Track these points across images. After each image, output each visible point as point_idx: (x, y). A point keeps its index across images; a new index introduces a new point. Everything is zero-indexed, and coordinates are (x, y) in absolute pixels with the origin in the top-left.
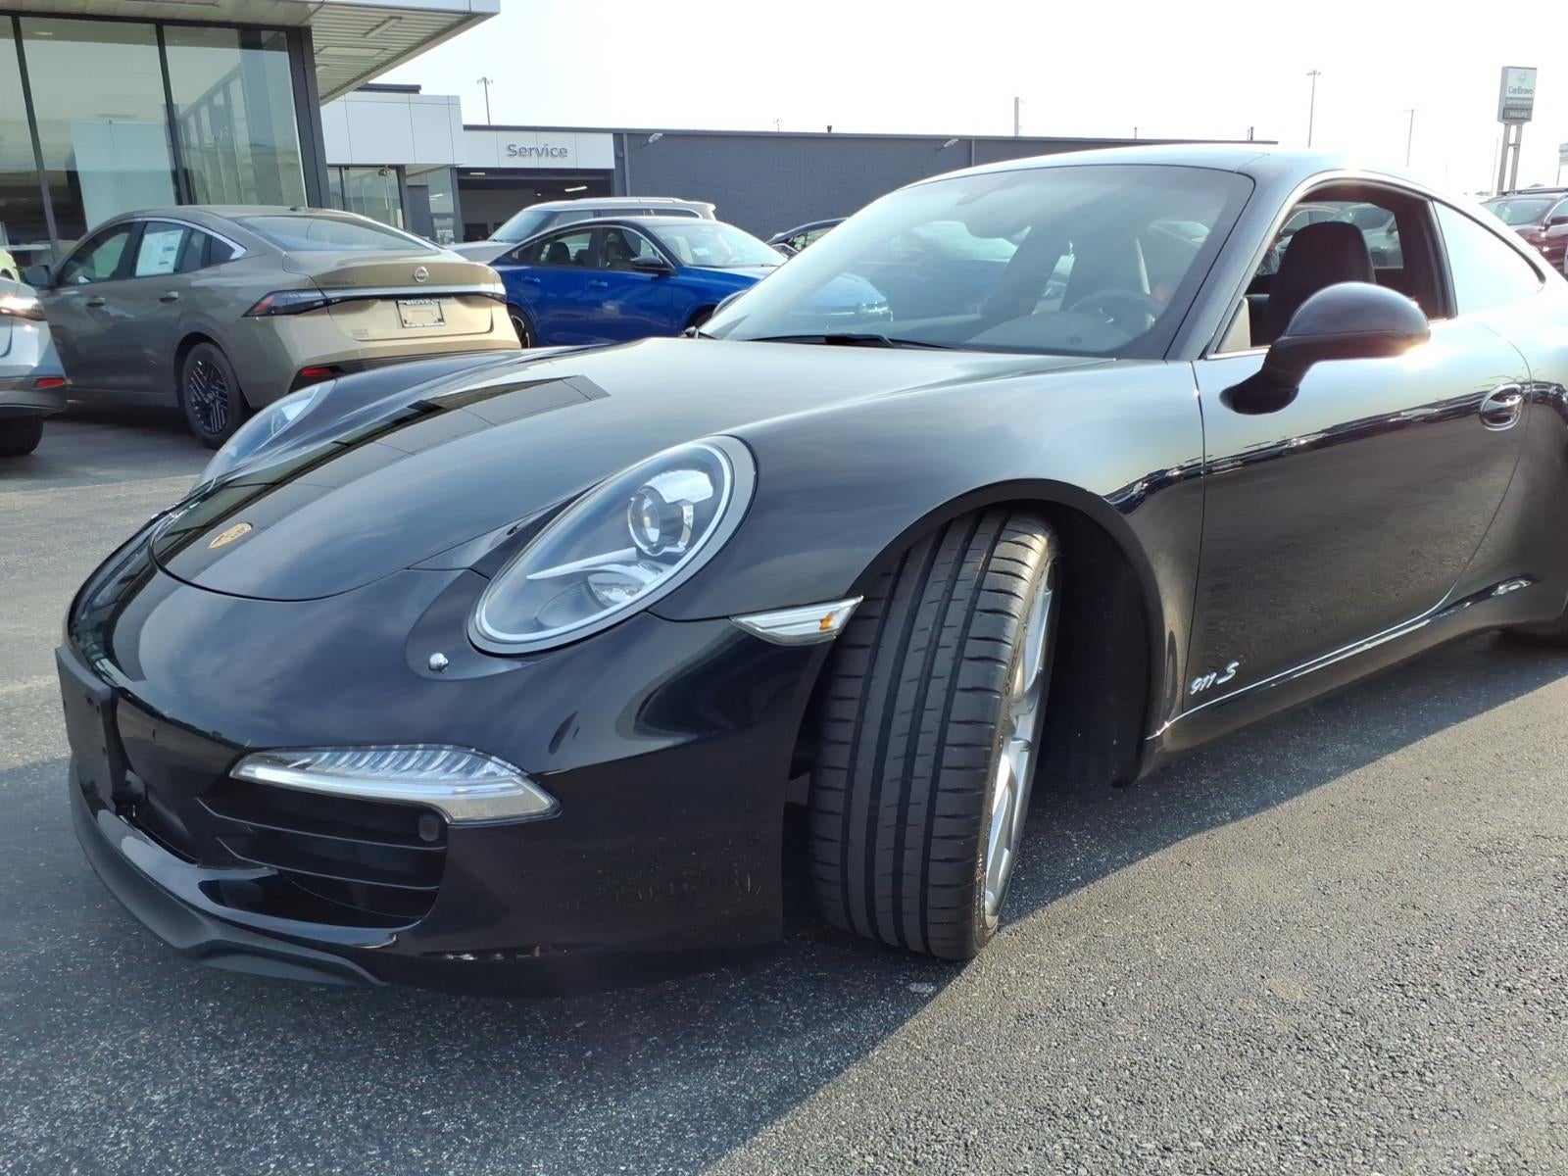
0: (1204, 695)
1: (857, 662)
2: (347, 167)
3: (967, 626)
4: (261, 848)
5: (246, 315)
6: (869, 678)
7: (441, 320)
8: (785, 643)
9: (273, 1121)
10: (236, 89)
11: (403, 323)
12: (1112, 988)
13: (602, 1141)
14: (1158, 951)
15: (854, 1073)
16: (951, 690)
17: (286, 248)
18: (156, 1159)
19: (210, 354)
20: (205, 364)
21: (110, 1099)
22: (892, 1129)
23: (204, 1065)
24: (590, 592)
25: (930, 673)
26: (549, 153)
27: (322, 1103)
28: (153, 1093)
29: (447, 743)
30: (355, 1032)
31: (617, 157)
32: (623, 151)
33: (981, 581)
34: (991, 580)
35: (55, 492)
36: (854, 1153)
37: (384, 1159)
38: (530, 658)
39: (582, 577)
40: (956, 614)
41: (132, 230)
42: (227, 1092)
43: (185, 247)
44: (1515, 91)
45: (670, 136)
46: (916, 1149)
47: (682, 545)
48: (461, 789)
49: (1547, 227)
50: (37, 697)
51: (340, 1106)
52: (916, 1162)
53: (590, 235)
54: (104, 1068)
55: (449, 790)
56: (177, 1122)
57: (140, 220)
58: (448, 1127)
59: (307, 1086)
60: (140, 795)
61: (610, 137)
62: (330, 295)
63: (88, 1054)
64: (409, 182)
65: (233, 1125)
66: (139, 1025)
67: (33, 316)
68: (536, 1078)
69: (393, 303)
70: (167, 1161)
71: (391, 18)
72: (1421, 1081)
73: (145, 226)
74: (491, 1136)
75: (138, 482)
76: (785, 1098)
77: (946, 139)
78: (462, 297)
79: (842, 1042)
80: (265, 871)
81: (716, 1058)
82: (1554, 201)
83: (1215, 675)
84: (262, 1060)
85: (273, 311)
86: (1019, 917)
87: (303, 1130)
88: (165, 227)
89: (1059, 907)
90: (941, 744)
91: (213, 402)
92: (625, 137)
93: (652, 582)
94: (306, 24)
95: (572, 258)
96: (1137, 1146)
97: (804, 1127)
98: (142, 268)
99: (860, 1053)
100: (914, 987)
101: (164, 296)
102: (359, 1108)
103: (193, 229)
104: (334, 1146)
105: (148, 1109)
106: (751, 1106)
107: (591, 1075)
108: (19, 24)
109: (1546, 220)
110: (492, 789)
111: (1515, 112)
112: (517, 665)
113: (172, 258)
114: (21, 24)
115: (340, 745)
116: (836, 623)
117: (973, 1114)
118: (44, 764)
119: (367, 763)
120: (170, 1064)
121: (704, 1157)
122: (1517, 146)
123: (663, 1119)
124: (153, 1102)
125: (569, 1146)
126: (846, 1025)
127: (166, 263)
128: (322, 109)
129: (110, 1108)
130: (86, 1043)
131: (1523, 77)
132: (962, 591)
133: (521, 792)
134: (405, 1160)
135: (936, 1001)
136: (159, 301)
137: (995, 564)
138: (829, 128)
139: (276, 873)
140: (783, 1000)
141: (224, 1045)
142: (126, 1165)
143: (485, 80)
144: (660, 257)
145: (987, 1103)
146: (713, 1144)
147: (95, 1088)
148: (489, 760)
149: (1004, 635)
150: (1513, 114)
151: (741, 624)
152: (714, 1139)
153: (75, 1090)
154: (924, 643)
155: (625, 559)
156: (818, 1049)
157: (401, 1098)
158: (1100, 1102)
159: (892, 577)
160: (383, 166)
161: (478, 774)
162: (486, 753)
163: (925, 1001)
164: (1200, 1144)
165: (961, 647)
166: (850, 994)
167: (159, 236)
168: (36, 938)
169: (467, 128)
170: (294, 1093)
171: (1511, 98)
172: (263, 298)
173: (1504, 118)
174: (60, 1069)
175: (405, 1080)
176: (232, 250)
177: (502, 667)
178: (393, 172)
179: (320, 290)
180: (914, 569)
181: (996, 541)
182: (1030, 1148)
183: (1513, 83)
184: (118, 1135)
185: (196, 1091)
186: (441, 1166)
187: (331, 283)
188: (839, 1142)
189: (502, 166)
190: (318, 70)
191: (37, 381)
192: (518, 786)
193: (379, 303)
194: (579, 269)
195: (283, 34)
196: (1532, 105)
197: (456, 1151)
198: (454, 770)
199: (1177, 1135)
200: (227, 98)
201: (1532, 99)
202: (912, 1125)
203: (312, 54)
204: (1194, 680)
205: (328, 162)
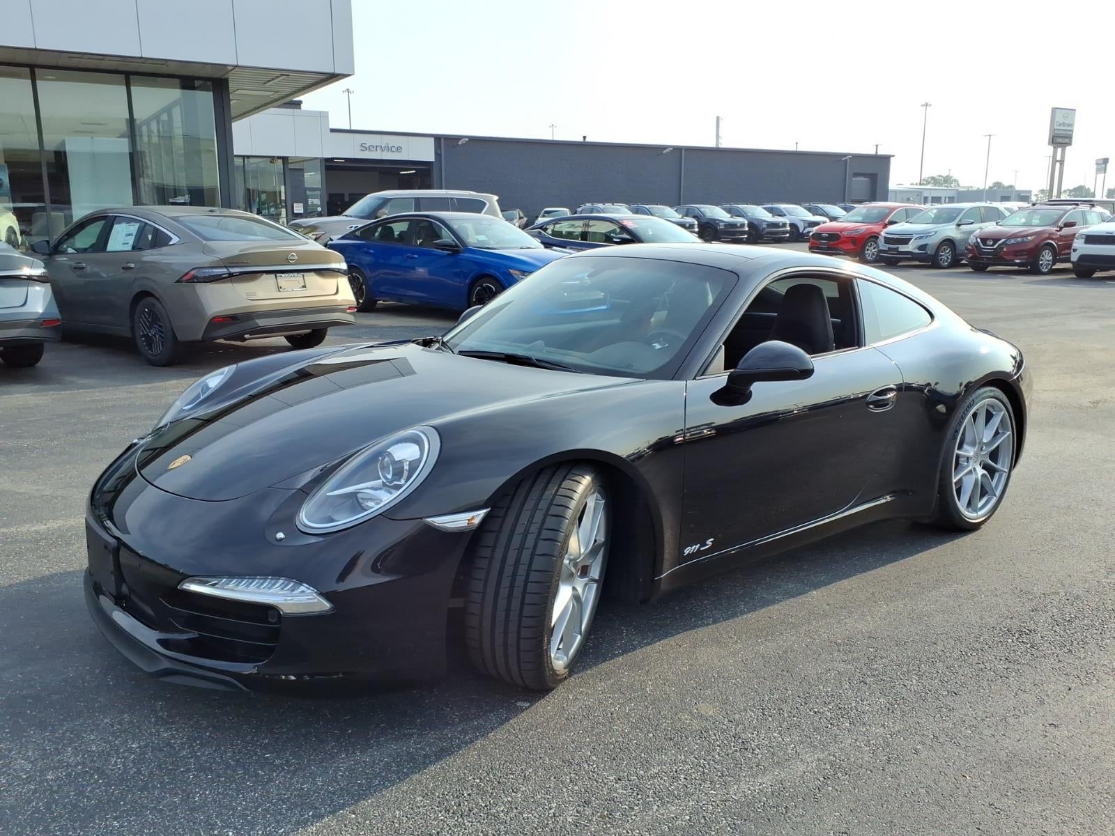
0: (691, 556)
1: (489, 539)
2: (248, 157)
3: (543, 523)
4: (190, 623)
5: (177, 281)
6: (494, 547)
7: (304, 287)
8: (449, 531)
9: (192, 757)
10: (177, 112)
11: (279, 288)
12: (618, 706)
13: (351, 770)
14: (648, 689)
15: (479, 743)
16: (533, 555)
17: (206, 239)
18: (135, 773)
19: (154, 305)
20: (150, 311)
21: (111, 746)
22: (491, 768)
23: (158, 731)
24: (358, 502)
25: (523, 546)
26: (390, 149)
27: (216, 750)
28: (132, 744)
29: (283, 577)
30: (233, 718)
31: (436, 153)
32: (441, 150)
33: (552, 500)
34: (558, 500)
35: (54, 394)
36: (470, 778)
37: (245, 775)
38: (328, 535)
39: (353, 495)
40: (539, 516)
41: (107, 221)
42: (169, 744)
43: (141, 234)
44: (1060, 125)
45: (474, 140)
46: (500, 777)
47: (402, 482)
48: (289, 598)
49: (1061, 228)
50: (53, 534)
51: (225, 751)
52: (499, 782)
53: (408, 223)
54: (107, 731)
55: (283, 598)
56: (145, 757)
57: (112, 214)
58: (277, 762)
59: (209, 742)
60: (126, 595)
61: (432, 140)
62: (233, 270)
63: (99, 725)
64: (291, 166)
65: (172, 758)
66: (122, 713)
67: (41, 280)
68: (322, 742)
69: (273, 276)
70: (141, 773)
71: (282, 75)
72: (752, 753)
73: (114, 220)
74: (297, 766)
75: (105, 389)
76: (441, 754)
77: (664, 147)
78: (319, 272)
79: (477, 728)
80: (192, 635)
81: (413, 734)
82: (1066, 211)
83: (699, 545)
84: (186, 730)
85: (195, 280)
86: (583, 671)
87: (206, 761)
88: (129, 221)
89: (604, 666)
90: (526, 582)
91: (155, 335)
92: (442, 140)
93: (387, 499)
94: (226, 76)
95: (396, 236)
96: (606, 778)
97: (449, 766)
98: (110, 247)
99: (484, 735)
100: (519, 704)
101: (125, 265)
102: (234, 753)
103: (146, 223)
104: (221, 769)
105: (130, 751)
106: (425, 756)
107: (350, 741)
108: (34, 74)
109: (1061, 224)
110: (303, 599)
111: (1061, 139)
112: (321, 539)
113: (131, 240)
114: (36, 73)
115: (231, 575)
116: (477, 521)
117: (532, 762)
118: (61, 574)
119: (244, 584)
120: (140, 732)
121: (399, 778)
122: (1062, 162)
123: (382, 761)
124: (133, 748)
125: (336, 772)
126: (481, 721)
127: (128, 244)
128: (233, 124)
129: (112, 750)
130: (98, 720)
131: (1066, 115)
132: (543, 505)
133: (316, 601)
134: (255, 776)
135: (528, 711)
136: (121, 269)
137: (561, 492)
138: (585, 137)
139: (197, 636)
140: (451, 708)
141: (167, 723)
142: (120, 775)
143: (348, 90)
144: (453, 241)
145: (540, 758)
146: (404, 773)
147: (103, 741)
148: (301, 585)
149: (561, 528)
150: (1060, 140)
151: (428, 522)
152: (405, 770)
153: (94, 742)
154: (523, 530)
155: (375, 486)
156: (464, 732)
157: (255, 749)
158: (595, 759)
159: (510, 497)
160: (274, 157)
161: (296, 592)
162: (301, 581)
163: (522, 710)
164: (635, 778)
165: (539, 534)
166: (486, 706)
167: (124, 225)
168: (67, 669)
169: (333, 131)
170: (202, 745)
171: (1058, 130)
172: (190, 271)
173: (1053, 142)
174: (86, 732)
175: (258, 741)
176: (171, 239)
177: (313, 540)
178: (280, 161)
179: (226, 267)
180: (522, 492)
181: (563, 481)
182: (555, 778)
183: (1059, 119)
184: (116, 762)
185: (153, 743)
186: (272, 779)
187: (233, 263)
188: (464, 774)
189: (356, 157)
190: (231, 103)
191: (41, 322)
192: (315, 598)
193: (264, 275)
194: (400, 246)
195: (209, 83)
196: (1072, 135)
197: (280, 773)
198: (286, 589)
199: (626, 774)
200: (170, 116)
201: (1072, 131)
202: (501, 767)
203: (228, 94)
204: (686, 548)
205: (235, 154)
